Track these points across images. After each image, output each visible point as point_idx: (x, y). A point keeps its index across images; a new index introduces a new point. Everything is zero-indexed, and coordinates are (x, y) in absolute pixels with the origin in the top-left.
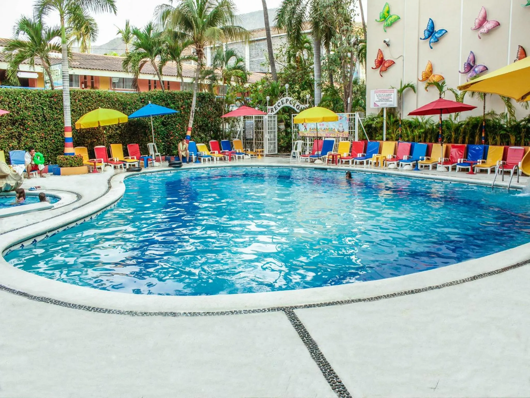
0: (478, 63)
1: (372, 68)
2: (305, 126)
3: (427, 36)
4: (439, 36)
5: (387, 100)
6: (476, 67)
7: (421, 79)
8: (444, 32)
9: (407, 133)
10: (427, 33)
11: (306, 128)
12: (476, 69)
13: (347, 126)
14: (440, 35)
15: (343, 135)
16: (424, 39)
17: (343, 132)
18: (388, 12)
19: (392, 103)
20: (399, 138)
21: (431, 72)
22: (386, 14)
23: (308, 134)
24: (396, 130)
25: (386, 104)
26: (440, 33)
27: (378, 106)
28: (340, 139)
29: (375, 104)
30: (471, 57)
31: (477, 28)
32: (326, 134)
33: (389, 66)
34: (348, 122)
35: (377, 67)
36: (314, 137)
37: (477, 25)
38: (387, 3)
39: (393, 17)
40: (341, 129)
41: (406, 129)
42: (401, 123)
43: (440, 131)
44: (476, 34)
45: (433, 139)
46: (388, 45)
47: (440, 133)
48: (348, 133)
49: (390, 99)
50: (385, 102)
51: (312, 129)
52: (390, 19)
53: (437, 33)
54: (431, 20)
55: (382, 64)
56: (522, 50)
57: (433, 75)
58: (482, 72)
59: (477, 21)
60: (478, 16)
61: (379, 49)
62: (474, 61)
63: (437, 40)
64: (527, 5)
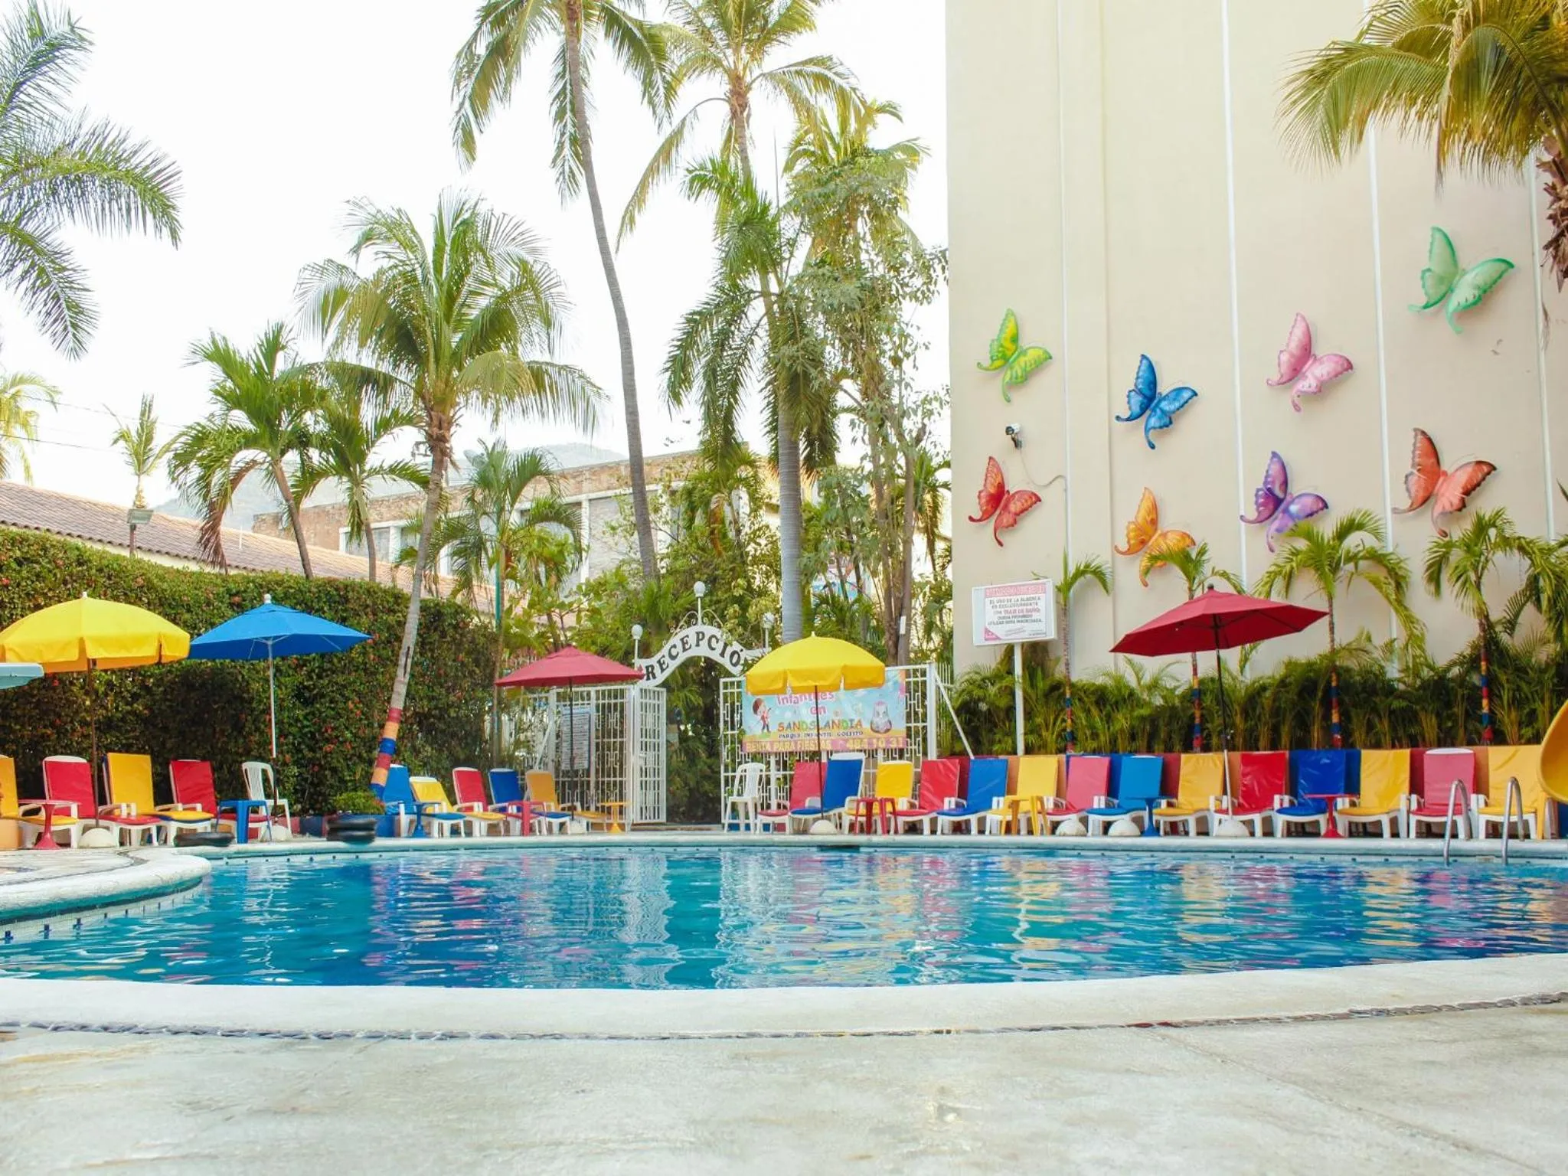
0: (1295, 489)
1: (971, 519)
2: (763, 718)
3: (1137, 409)
4: (1172, 408)
5: (1025, 618)
6: (1292, 502)
7: (1124, 547)
8: (1186, 395)
9: (1092, 727)
10: (1137, 400)
11: (766, 726)
12: (1294, 508)
13: (902, 711)
14: (1177, 404)
15: (888, 742)
16: (1128, 420)
17: (888, 730)
18: (1015, 339)
19: (1036, 626)
20: (1067, 742)
21: (1154, 522)
22: (1008, 344)
23: (772, 743)
24: (1056, 719)
25: (1020, 630)
26: (1175, 400)
27: (998, 638)
28: (880, 756)
29: (987, 631)
30: (1275, 469)
31: (1284, 380)
32: (833, 742)
33: (1022, 511)
34: (903, 697)
35: (986, 516)
36: (791, 753)
37: (1284, 369)
38: (1010, 313)
39: (1032, 354)
40: (881, 722)
41: (1089, 711)
42: (1072, 694)
43: (1198, 714)
44: (1286, 399)
45: (1176, 738)
46: (1017, 444)
47: (1197, 721)
48: (905, 735)
49: (1035, 616)
50: (1019, 625)
51: (785, 725)
52: (1022, 359)
53: (1164, 399)
54: (1147, 359)
55: (1002, 504)
56: (1426, 443)
57: (1159, 532)
58: (1311, 515)
59: (1285, 357)
60: (1286, 341)
61: (990, 458)
62: (1285, 483)
63: (1167, 420)
64: (1425, 307)
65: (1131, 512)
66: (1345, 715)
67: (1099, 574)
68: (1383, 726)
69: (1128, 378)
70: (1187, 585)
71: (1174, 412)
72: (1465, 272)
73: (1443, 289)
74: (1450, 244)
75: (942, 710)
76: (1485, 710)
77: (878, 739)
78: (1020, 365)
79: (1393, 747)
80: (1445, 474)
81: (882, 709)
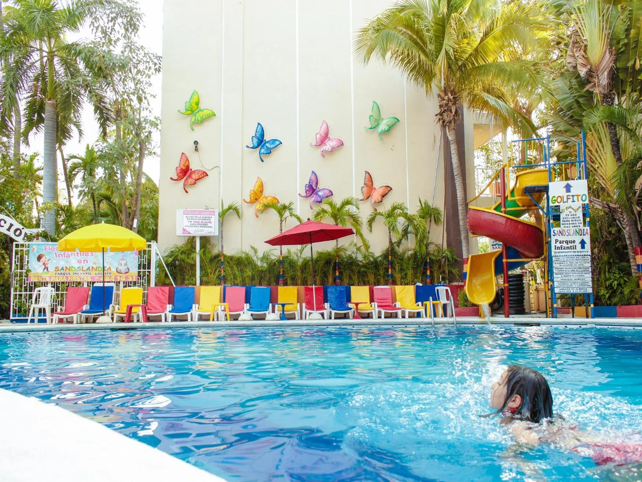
1: (171, 178)
2: (44, 264)
3: (256, 145)
4: (272, 147)
5: (205, 225)
6: (320, 191)
7: (248, 200)
8: (277, 143)
9: (234, 275)
10: (255, 140)
11: (46, 268)
12: (320, 193)
13: (136, 263)
14: (274, 146)
15: (127, 278)
17: (126, 273)
18: (197, 104)
19: (211, 230)
20: (221, 280)
21: (262, 192)
22: (194, 105)
23: (50, 277)
24: (216, 270)
25: (201, 231)
26: (273, 144)
27: (189, 233)
28: (122, 285)
29: (184, 230)
30: (313, 178)
31: (318, 144)
32: (92, 278)
33: (199, 179)
34: (137, 257)
35: (179, 179)
36: (63, 283)
37: (319, 141)
39: (206, 112)
40: (123, 269)
41: (232, 267)
42: (224, 260)
43: (282, 270)
44: (319, 151)
45: (272, 279)
46: (196, 149)
47: (281, 273)
48: (137, 275)
49: (209, 225)
50: (201, 228)
51: (60, 268)
52: (201, 113)
53: (268, 142)
54: (261, 125)
55: (188, 174)
56: (369, 177)
57: (263, 196)
58: (327, 197)
59: (318, 136)
60: (319, 130)
61: (183, 153)
62: (317, 183)
63: (269, 151)
64: (370, 128)
65: (250, 186)
66: (340, 273)
67: (236, 210)
68: (355, 278)
69: (252, 131)
70: (279, 219)
71: (272, 149)
72: (383, 119)
73: (376, 123)
74: (378, 108)
75: (159, 265)
76: (390, 273)
77: (121, 277)
78: (199, 116)
79: (358, 285)
80: (375, 189)
81: (123, 262)
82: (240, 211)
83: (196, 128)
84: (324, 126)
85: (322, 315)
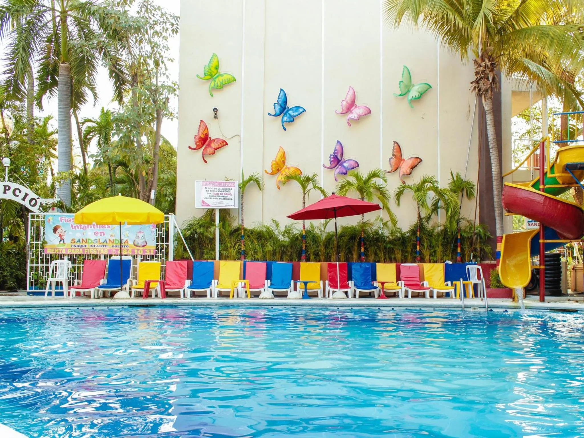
0: (346, 157)
1: (190, 148)
2: (60, 236)
3: (278, 112)
4: (295, 114)
5: (224, 198)
6: (345, 162)
7: (270, 171)
8: (301, 110)
9: (255, 249)
10: (278, 107)
11: (62, 240)
12: (346, 165)
13: (154, 236)
14: (297, 113)
15: (144, 251)
16: (274, 116)
17: (144, 246)
18: (217, 68)
19: (232, 202)
20: (241, 255)
21: (284, 162)
22: (213, 69)
23: (66, 249)
24: (235, 244)
25: (221, 203)
26: (296, 111)
27: (209, 205)
28: (139, 258)
29: (203, 202)
30: (338, 148)
31: (344, 112)
32: (109, 250)
33: (218, 148)
34: (154, 230)
35: (198, 148)
36: (80, 255)
37: (344, 108)
38: (214, 56)
39: (226, 77)
40: (140, 242)
41: (253, 241)
42: (244, 233)
43: (304, 245)
44: (344, 120)
45: (294, 255)
46: (216, 117)
47: (304, 249)
48: (155, 248)
49: (229, 197)
50: (220, 200)
51: (76, 240)
52: (221, 78)
53: (291, 109)
54: (284, 91)
55: (207, 143)
56: (398, 147)
57: (285, 167)
58: (353, 168)
59: (344, 103)
60: (346, 97)
61: (201, 121)
62: (342, 154)
63: (292, 119)
64: (400, 95)
65: (272, 156)
66: (366, 249)
67: (257, 181)
68: (381, 254)
69: (274, 98)
70: (302, 191)
71: (295, 116)
72: (414, 86)
73: (406, 90)
74: (409, 73)
75: (177, 239)
76: (418, 250)
77: (138, 250)
78: (219, 80)
79: (384, 262)
80: (404, 160)
81: (141, 235)
82: (261, 183)
83: (216, 94)
84: (351, 93)
85: (346, 293)
